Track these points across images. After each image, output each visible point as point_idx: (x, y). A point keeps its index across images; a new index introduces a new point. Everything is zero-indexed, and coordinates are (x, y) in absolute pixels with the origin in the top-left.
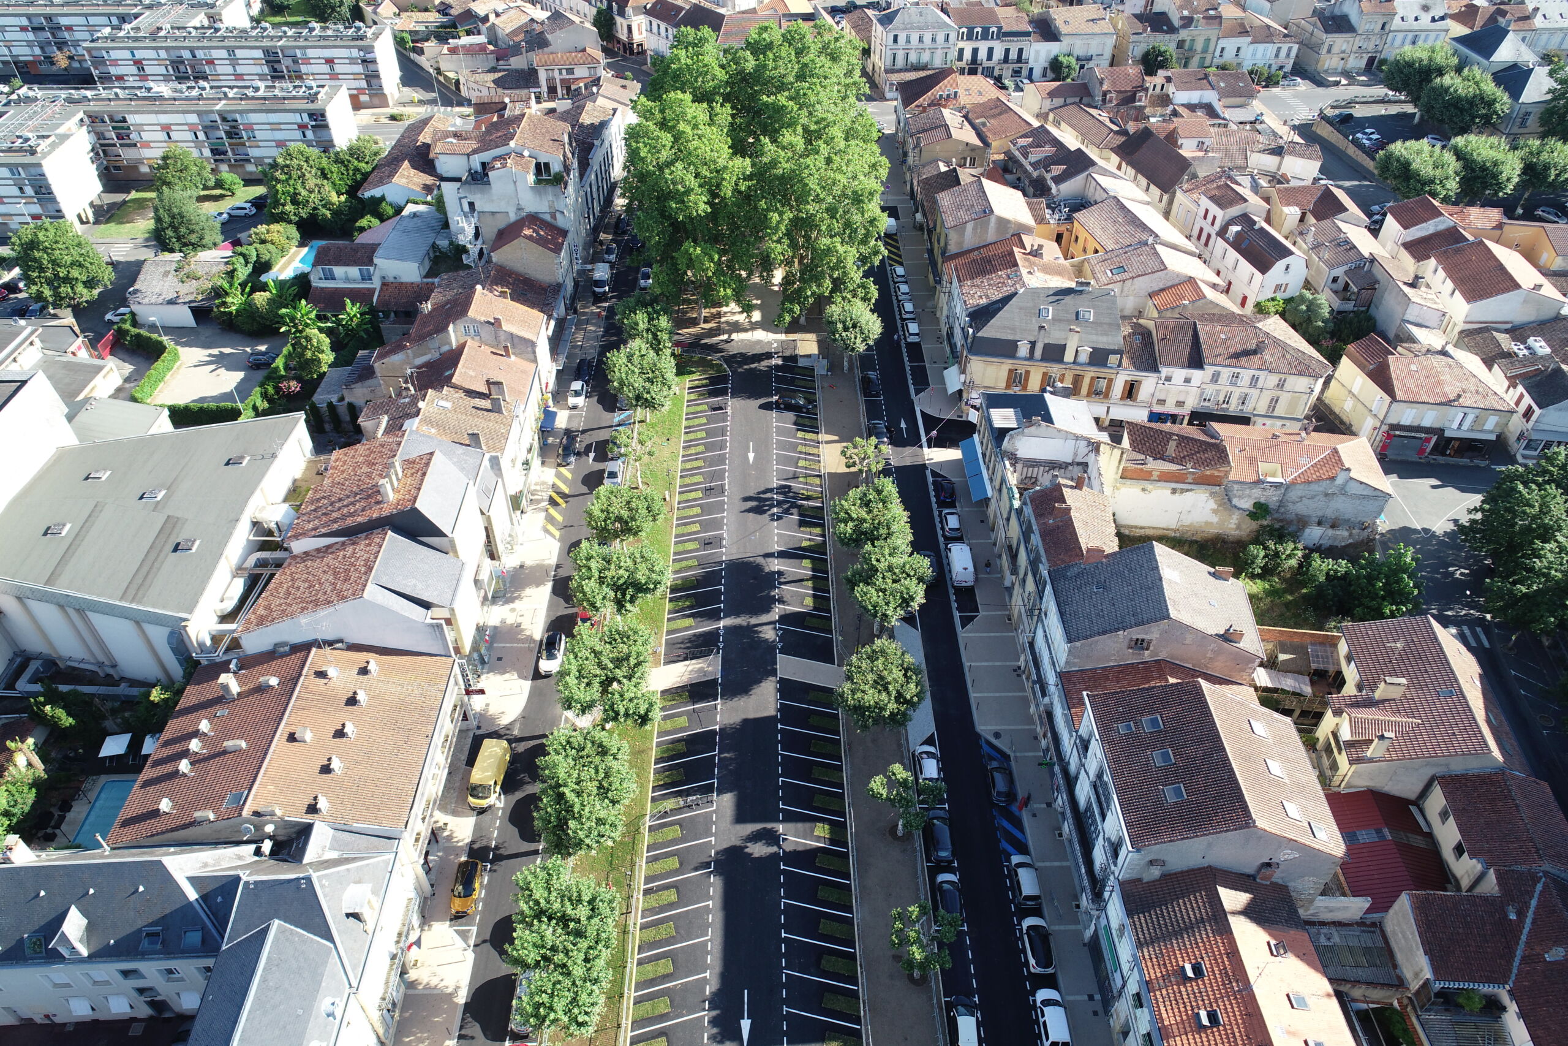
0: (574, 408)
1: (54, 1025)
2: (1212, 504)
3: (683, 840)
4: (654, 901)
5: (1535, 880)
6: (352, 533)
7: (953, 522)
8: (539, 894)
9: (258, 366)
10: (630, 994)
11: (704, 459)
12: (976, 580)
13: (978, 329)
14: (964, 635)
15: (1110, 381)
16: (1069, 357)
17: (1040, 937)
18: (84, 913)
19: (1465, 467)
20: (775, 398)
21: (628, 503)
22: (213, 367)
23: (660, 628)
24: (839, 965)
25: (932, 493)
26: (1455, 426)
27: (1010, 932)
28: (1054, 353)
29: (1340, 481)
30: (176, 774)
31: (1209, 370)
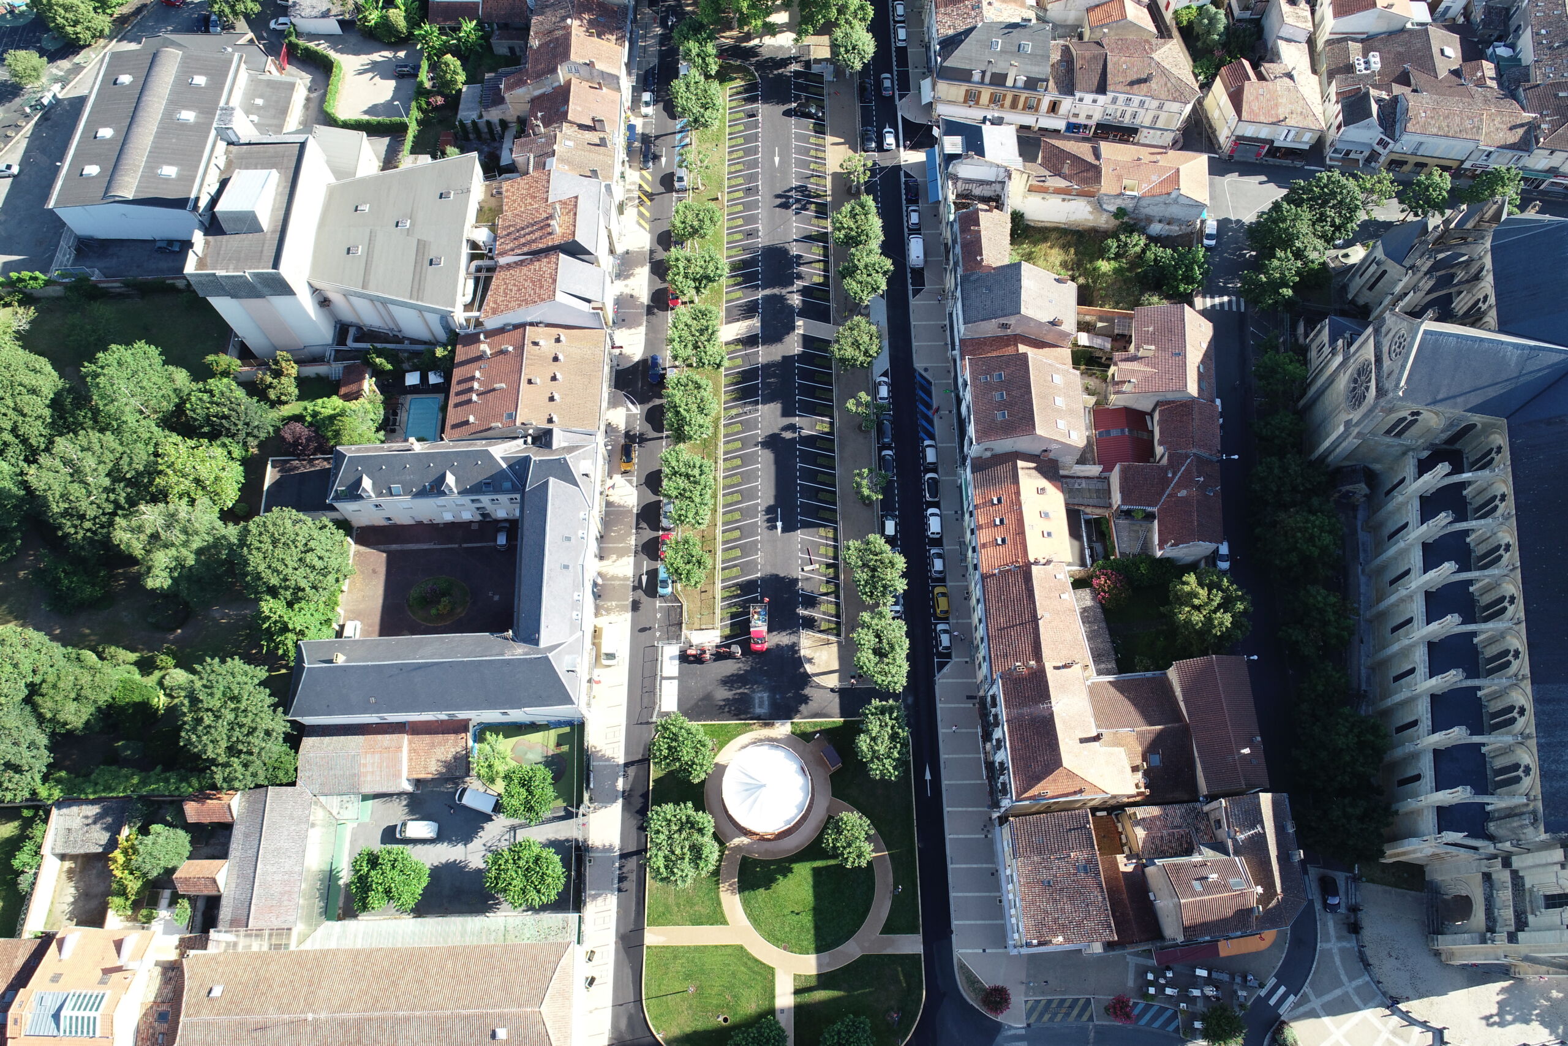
0: (646, 116)
1: (433, 524)
2: (1089, 208)
3: (743, 432)
4: (729, 465)
5: (1187, 457)
6: (537, 254)
7: (914, 218)
8: (674, 463)
9: (404, 74)
10: (720, 510)
11: (744, 163)
12: (926, 261)
13: (944, 59)
14: (914, 302)
15: (1039, 100)
16: (1009, 82)
17: (934, 484)
18: (453, 474)
19: (1287, 168)
20: (794, 105)
21: (697, 215)
22: (370, 75)
23: (721, 298)
24: (828, 497)
25: (903, 191)
26: (1282, 138)
27: (919, 480)
28: (999, 80)
29: (1173, 195)
30: (470, 401)
31: (1110, 95)
